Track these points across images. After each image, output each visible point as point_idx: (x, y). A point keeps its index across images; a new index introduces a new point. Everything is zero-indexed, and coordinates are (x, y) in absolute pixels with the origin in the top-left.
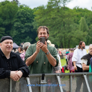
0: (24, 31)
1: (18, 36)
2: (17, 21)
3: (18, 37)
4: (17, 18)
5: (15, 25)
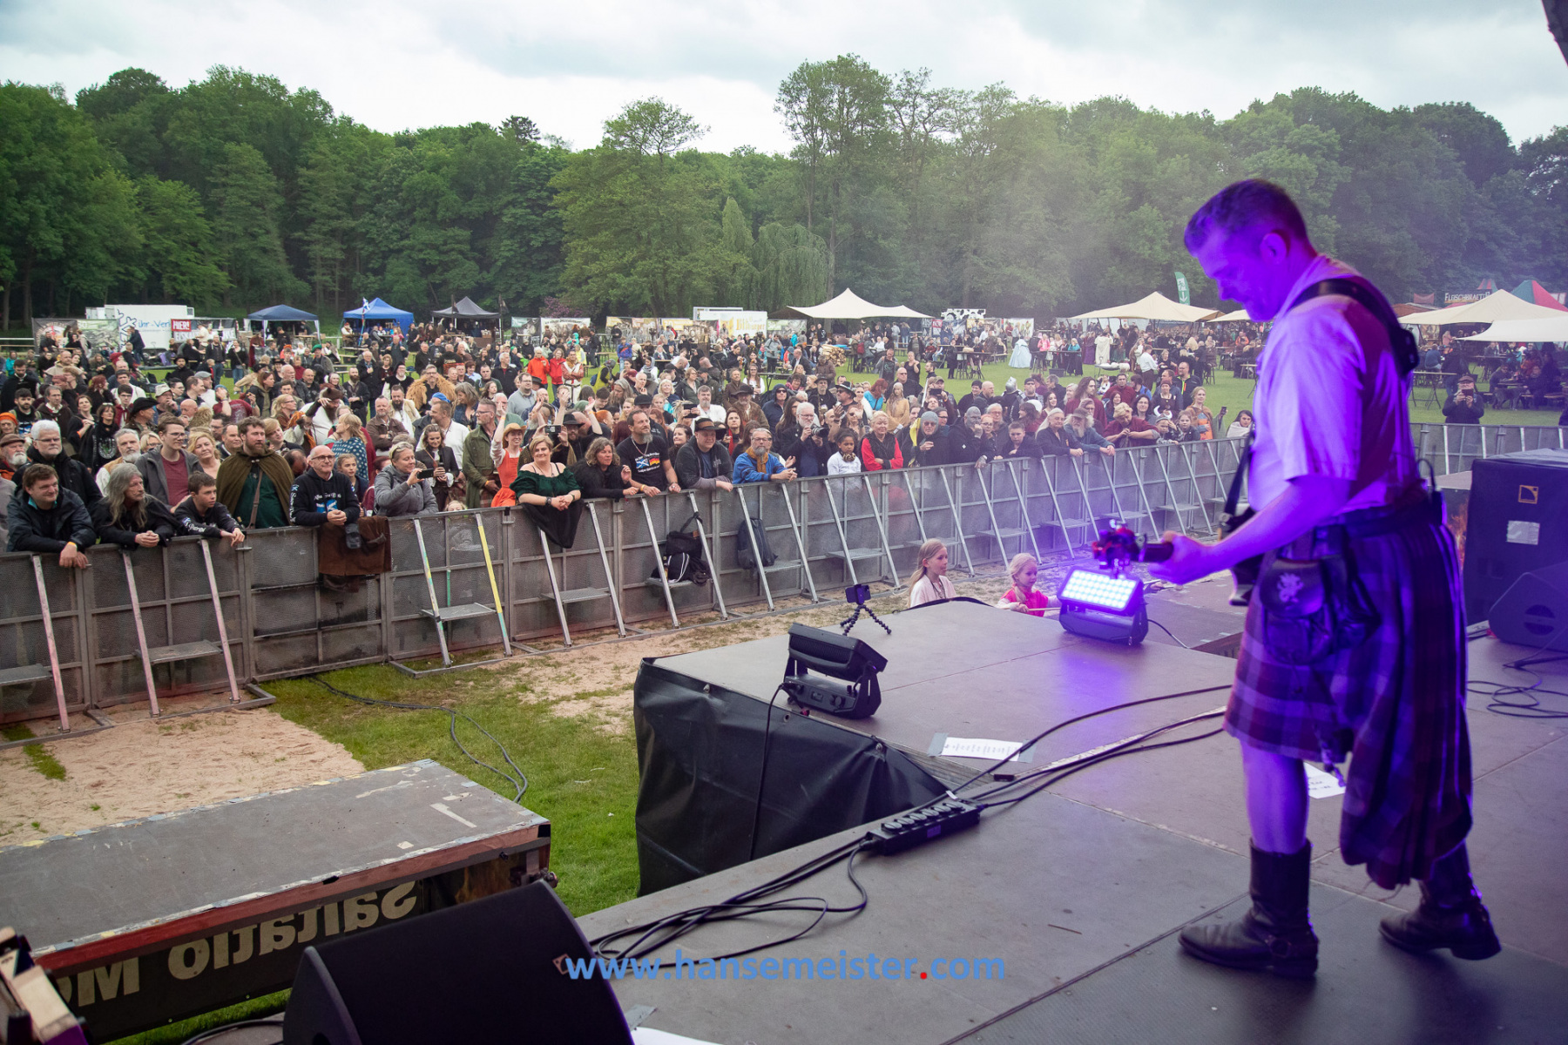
0: (543, 239)
1: (517, 262)
2: (513, 203)
3: (519, 266)
4: (515, 192)
5: (505, 219)
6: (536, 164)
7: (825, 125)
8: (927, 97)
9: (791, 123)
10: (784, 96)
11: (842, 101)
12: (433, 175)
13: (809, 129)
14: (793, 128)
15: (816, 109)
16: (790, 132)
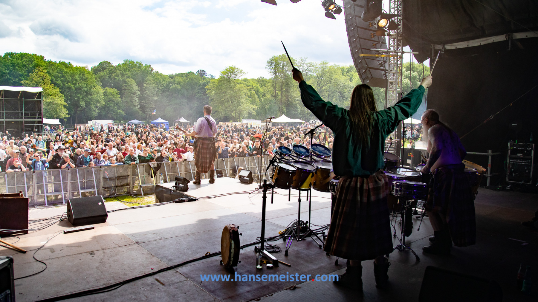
6: (205, 82)
7: (279, 72)
8: (307, 64)
9: (270, 71)
10: (268, 64)
12: (178, 85)
13: (275, 73)
14: (271, 73)
15: (277, 67)
16: (270, 74)
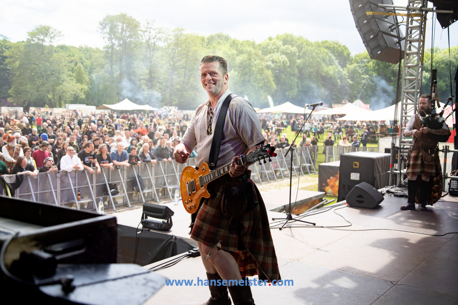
7: (117, 38)
8: (155, 30)
10: (100, 26)
11: (123, 29)
13: (110, 39)
15: (113, 31)
16: (103, 40)
